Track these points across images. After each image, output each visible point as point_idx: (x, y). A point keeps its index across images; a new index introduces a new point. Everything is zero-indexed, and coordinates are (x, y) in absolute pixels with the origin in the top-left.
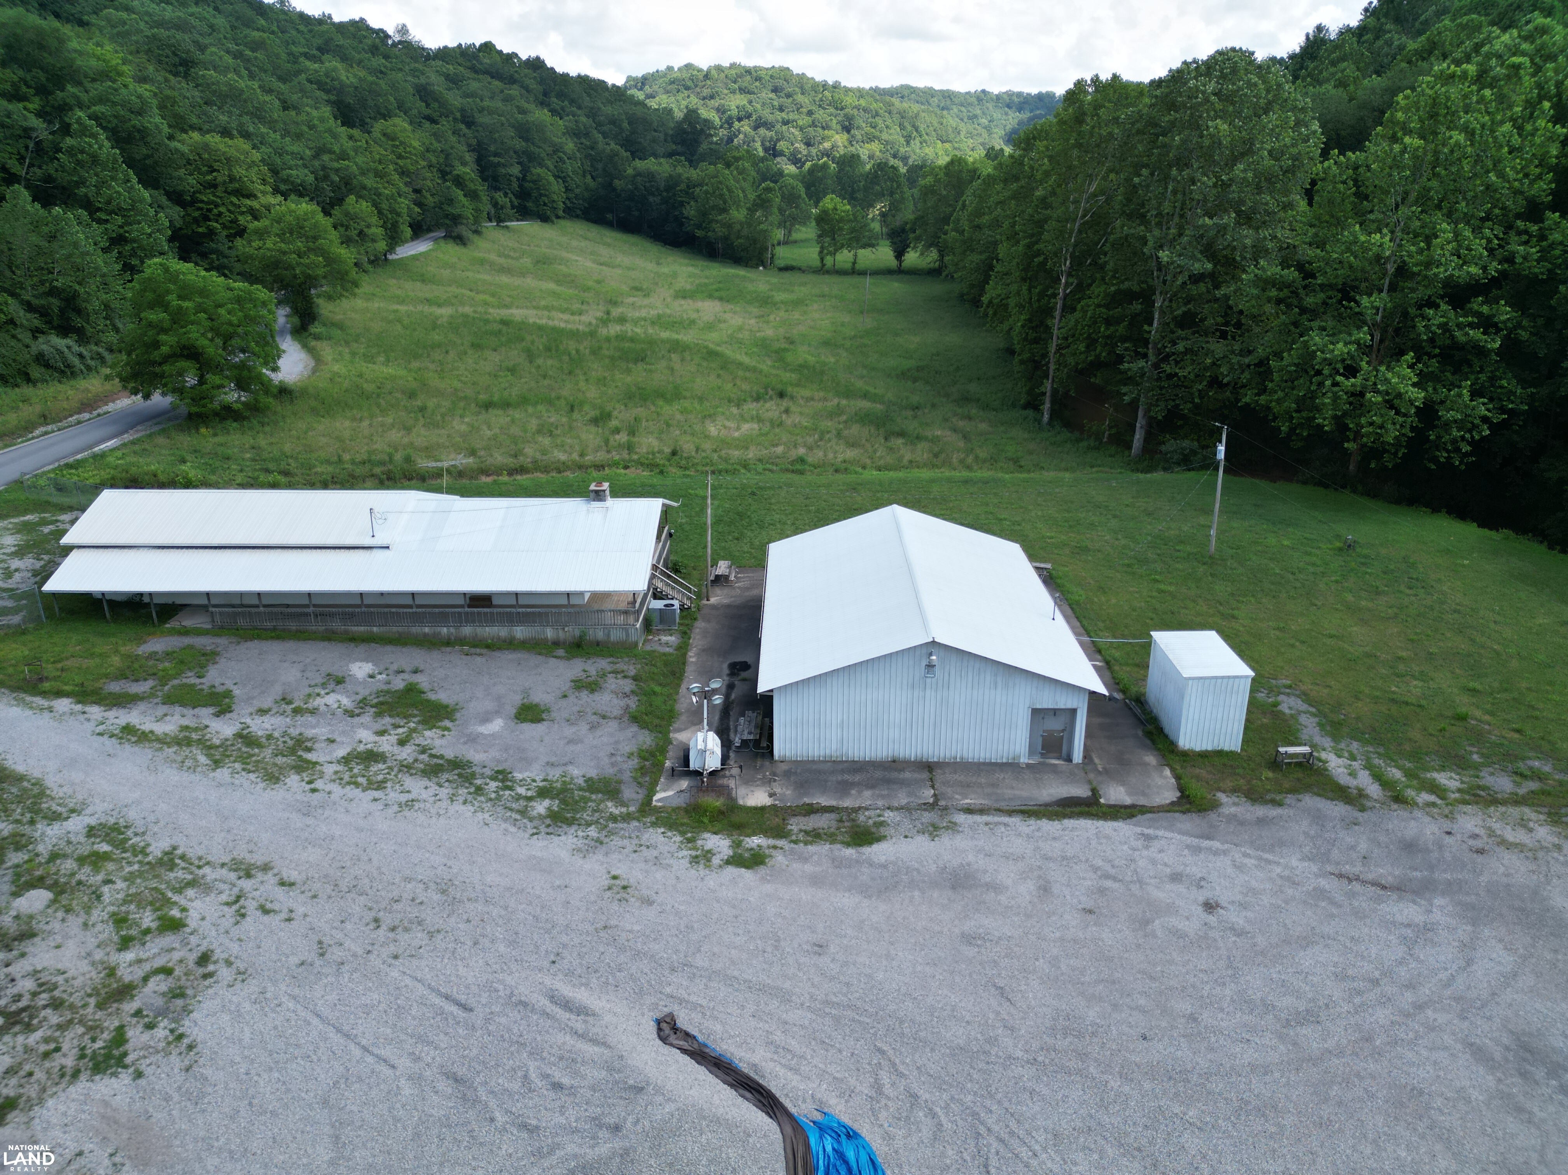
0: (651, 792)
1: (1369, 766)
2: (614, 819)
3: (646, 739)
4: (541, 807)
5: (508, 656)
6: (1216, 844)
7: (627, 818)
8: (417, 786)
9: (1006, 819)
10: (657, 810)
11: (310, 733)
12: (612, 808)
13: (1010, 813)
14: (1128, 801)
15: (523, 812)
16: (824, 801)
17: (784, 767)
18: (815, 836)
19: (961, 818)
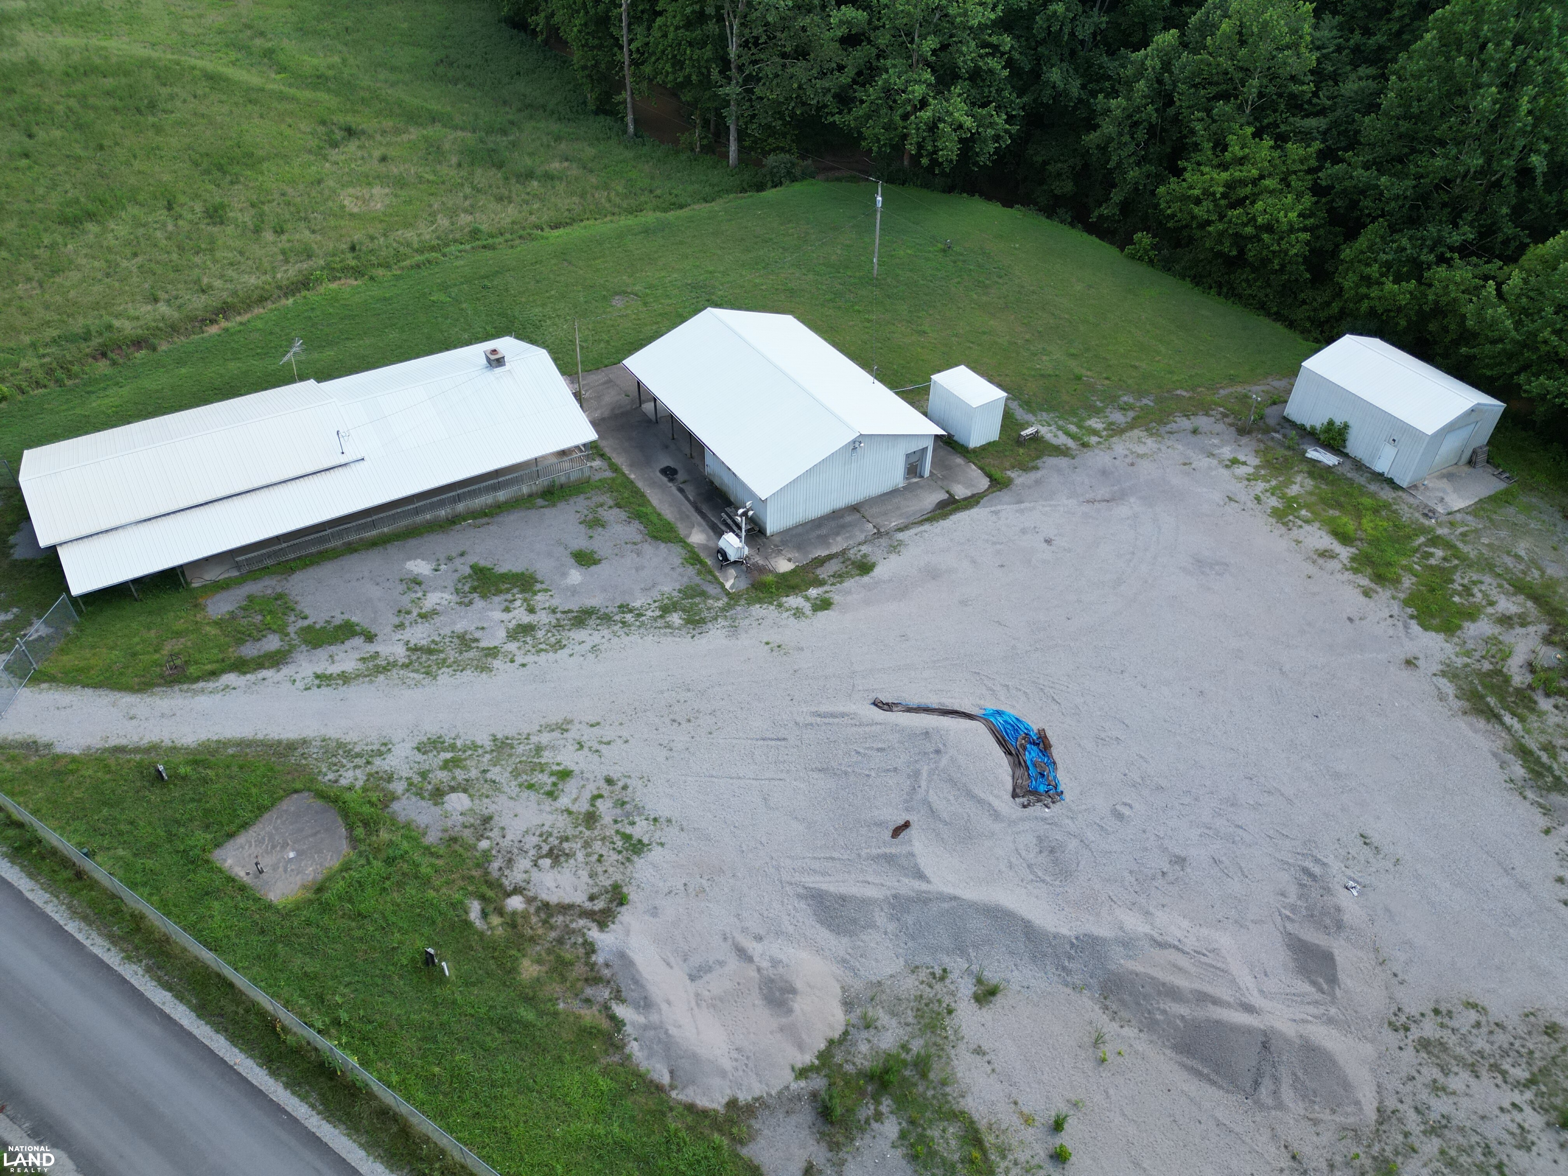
0: (722, 586)
1: (1059, 428)
2: (723, 610)
3: (677, 550)
5: (512, 519)
6: (1027, 505)
7: (729, 606)
8: (584, 636)
9: (922, 528)
10: (738, 595)
11: (459, 628)
12: (714, 603)
13: (921, 522)
14: (968, 493)
16: (824, 553)
17: (782, 538)
18: (839, 577)
19: (900, 536)
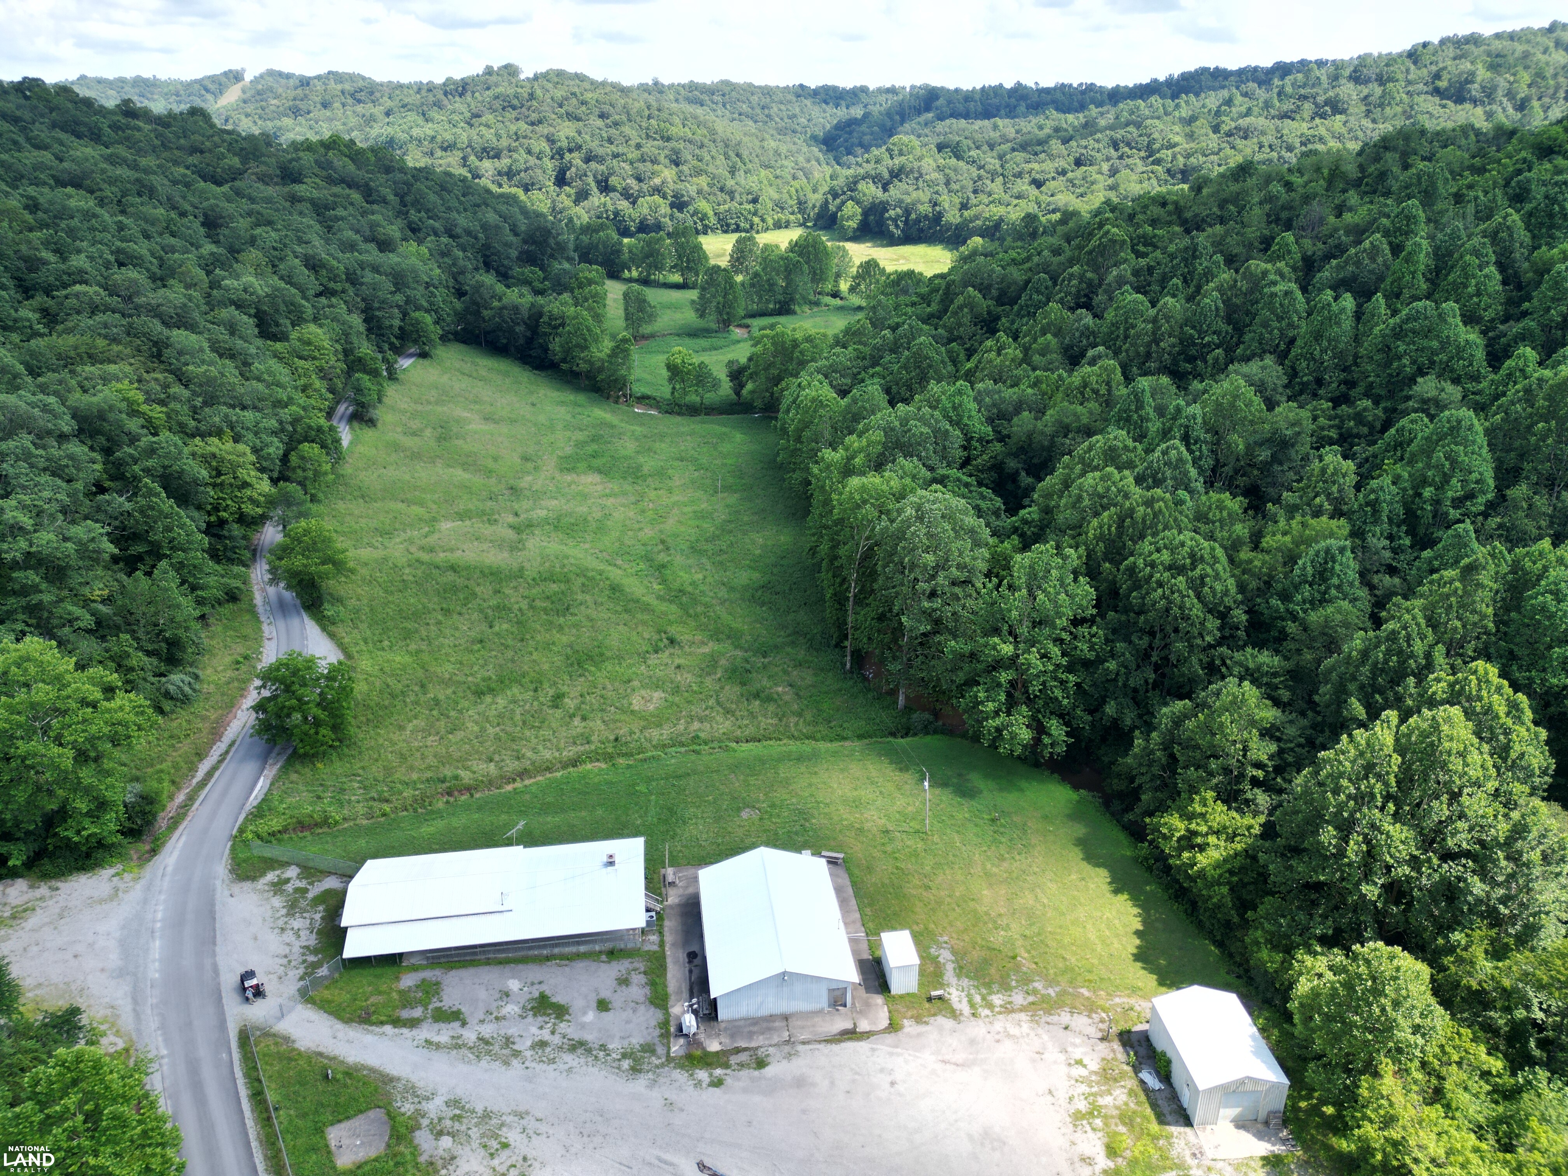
0: (669, 1049)
1: (968, 996)
2: (657, 1067)
3: (659, 1015)
4: (626, 1064)
5: (580, 965)
6: (899, 1050)
7: (662, 1065)
8: (570, 1059)
9: (818, 1046)
10: (674, 1059)
11: (510, 1032)
12: (655, 1061)
13: (820, 1042)
14: (868, 1029)
15: (619, 1068)
16: (744, 1045)
17: (723, 1025)
18: (742, 1065)
19: (800, 1048)
